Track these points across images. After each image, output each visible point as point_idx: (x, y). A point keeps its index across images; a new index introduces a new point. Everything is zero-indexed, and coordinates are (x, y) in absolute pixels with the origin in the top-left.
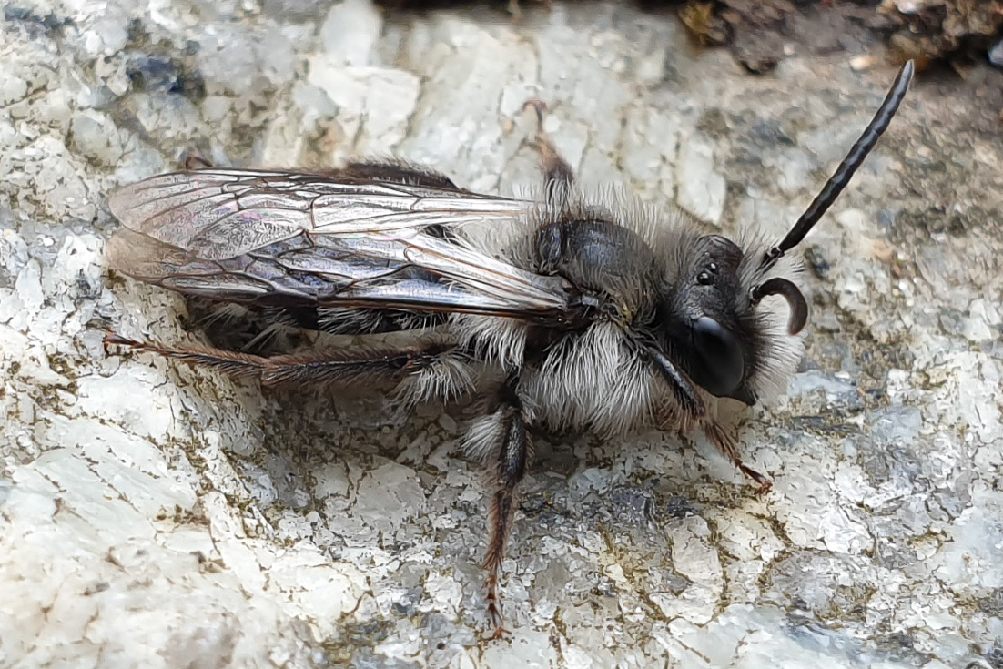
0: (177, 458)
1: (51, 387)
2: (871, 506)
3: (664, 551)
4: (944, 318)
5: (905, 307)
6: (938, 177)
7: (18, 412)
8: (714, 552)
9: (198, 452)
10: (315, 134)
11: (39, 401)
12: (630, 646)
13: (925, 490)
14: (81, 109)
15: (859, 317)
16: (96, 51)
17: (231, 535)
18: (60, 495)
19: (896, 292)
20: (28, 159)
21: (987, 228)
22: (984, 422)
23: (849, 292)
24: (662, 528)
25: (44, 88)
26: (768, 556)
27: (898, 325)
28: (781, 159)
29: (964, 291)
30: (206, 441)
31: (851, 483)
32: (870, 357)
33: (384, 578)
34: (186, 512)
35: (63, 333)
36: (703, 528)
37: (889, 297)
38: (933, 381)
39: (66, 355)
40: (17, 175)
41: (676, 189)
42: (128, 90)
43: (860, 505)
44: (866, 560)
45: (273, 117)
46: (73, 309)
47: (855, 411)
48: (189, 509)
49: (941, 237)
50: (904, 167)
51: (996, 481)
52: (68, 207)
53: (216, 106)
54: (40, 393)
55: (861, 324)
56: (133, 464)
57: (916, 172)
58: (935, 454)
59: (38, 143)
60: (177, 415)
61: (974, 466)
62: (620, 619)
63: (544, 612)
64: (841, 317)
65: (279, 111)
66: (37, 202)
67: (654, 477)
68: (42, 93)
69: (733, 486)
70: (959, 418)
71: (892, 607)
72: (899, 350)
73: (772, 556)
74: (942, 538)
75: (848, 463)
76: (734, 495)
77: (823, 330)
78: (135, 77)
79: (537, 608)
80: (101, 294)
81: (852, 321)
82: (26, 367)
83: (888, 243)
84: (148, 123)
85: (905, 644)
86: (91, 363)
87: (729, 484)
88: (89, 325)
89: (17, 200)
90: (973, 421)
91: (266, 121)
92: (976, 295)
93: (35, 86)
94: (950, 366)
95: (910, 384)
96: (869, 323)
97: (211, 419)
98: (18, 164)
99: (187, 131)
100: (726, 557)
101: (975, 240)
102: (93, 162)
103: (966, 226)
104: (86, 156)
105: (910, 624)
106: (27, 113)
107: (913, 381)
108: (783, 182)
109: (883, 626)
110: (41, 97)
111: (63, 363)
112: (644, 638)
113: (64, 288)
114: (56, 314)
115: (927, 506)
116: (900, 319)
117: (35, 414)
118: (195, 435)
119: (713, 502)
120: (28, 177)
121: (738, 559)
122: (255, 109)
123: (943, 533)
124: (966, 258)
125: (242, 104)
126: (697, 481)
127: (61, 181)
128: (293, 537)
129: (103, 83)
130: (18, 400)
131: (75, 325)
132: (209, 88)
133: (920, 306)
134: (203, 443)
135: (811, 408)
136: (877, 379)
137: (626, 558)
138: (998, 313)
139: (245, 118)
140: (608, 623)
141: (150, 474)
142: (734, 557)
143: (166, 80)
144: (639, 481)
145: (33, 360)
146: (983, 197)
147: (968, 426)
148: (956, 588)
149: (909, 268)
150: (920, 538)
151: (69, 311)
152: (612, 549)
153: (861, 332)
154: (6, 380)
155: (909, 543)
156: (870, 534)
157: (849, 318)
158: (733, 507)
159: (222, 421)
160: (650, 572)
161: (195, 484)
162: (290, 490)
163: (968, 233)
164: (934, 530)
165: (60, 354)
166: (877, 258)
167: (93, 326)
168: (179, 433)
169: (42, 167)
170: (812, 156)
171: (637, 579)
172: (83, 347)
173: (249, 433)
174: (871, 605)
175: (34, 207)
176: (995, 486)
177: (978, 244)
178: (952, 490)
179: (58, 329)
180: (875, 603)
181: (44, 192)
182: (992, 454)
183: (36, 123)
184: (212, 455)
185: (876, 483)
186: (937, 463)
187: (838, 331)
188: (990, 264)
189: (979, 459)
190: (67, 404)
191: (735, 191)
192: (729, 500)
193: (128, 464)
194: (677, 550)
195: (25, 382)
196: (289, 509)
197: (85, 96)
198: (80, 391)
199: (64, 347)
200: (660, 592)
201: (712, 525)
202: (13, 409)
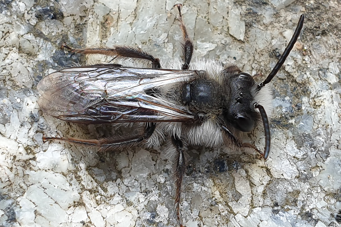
0: (71, 179)
1: (27, 160)
2: (298, 157)
3: (232, 182)
4: (320, 72)
5: (307, 68)
6: (317, 12)
7: (18, 174)
8: (248, 183)
9: (78, 173)
10: (103, 21)
11: (24, 167)
12: (223, 224)
13: (315, 150)
14: (22, 36)
15: (292, 74)
16: (23, 10)
17: (93, 208)
18: (36, 208)
19: (304, 62)
20: (7, 64)
21: (335, 33)
22: (334, 123)
23: (288, 65)
24: (231, 173)
25: (8, 32)
26: (265, 183)
27: (305, 77)
28: (264, 11)
29: (327, 60)
30: (80, 167)
31: (291, 148)
32: (296, 89)
33: (143, 209)
34: (77, 202)
35: (29, 137)
36: (244, 174)
37: (302, 65)
38: (317, 104)
39: (31, 146)
40: (5, 71)
41: (228, 28)
42: (37, 22)
43: (294, 157)
44: (297, 180)
45: (88, 19)
46: (31, 127)
47: (292, 117)
48: (78, 201)
49: (319, 37)
50: (306, 10)
51: (338, 146)
52: (23, 82)
53: (68, 20)
54: (24, 163)
55: (293, 76)
56: (58, 187)
57: (310, 11)
58: (318, 137)
59: (10, 56)
60: (70, 161)
61: (331, 141)
62: (220, 214)
63: (195, 214)
64: (286, 74)
65: (90, 16)
66: (12, 81)
67: (228, 156)
68: (8, 34)
69: (253, 155)
70: (326, 122)
71: (306, 199)
72: (306, 88)
73: (266, 183)
74: (321, 168)
75: (290, 140)
76: (253, 158)
77: (280, 79)
78: (39, 17)
79: (193, 212)
80: (39, 120)
81: (290, 75)
82: (18, 157)
83: (301, 43)
84: (45, 32)
85: (310, 216)
86: (39, 146)
87: (252, 154)
88: (37, 132)
89: (6, 81)
90: (330, 123)
91: (86, 21)
92: (331, 61)
93: (5, 32)
94: (322, 98)
95: (310, 104)
96: (295, 76)
97: (81, 157)
98: (4, 67)
99: (60, 31)
100: (252, 185)
101: (330, 38)
102: (29, 54)
103: (327, 32)
104: (26, 53)
105: (311, 207)
106: (4, 44)
107: (310, 103)
108: (265, 21)
109: (303, 208)
110: (8, 36)
111: (30, 149)
112: (227, 221)
113: (27, 119)
114: (25, 130)
115: (316, 156)
116: (306, 74)
117: (23, 173)
118: (77, 166)
119: (247, 162)
120: (8, 71)
121: (256, 185)
122: (82, 18)
123: (321, 167)
124: (327, 46)
125: (77, 17)
126: (241, 155)
127: (19, 72)
128: (113, 194)
129: (28, 22)
130: (17, 169)
131: (32, 133)
132: (65, 15)
133: (312, 67)
134: (80, 168)
135: (277, 115)
136: (299, 99)
137: (220, 188)
138: (338, 68)
139: (78, 22)
140: (216, 216)
141: (64, 190)
142: (254, 185)
143: (50, 15)
144: (222, 157)
145: (20, 153)
146: (332, 21)
147: (328, 125)
148: (326, 189)
149: (308, 52)
150: (314, 168)
151: (29, 128)
152: (215, 185)
153: (293, 80)
154: (12, 163)
155: (311, 170)
156: (298, 170)
157: (289, 75)
158: (253, 163)
159: (85, 156)
160: (228, 193)
161: (79, 190)
162: (110, 174)
163: (328, 34)
164: (318, 165)
165: (29, 146)
166: (298, 49)
167: (38, 132)
168: (72, 168)
169: (12, 67)
170: (274, 8)
171: (224, 196)
172: (36, 141)
173: (94, 158)
174: (299, 199)
175: (12, 82)
176: (337, 148)
177: (331, 39)
178: (324, 150)
179: (26, 136)
180: (300, 198)
181: (14, 77)
182: (336, 136)
183: (8, 47)
184: (83, 174)
185: (299, 148)
186: (318, 141)
187: (285, 79)
188: (335, 48)
189: (332, 139)
190: (33, 166)
191: (248, 26)
192: (252, 161)
193: (56, 187)
194: (236, 181)
195: (19, 162)
196: (110, 181)
197: (23, 30)
198: (37, 160)
199: (29, 143)
200: (231, 201)
201: (247, 172)
202: (16, 173)
